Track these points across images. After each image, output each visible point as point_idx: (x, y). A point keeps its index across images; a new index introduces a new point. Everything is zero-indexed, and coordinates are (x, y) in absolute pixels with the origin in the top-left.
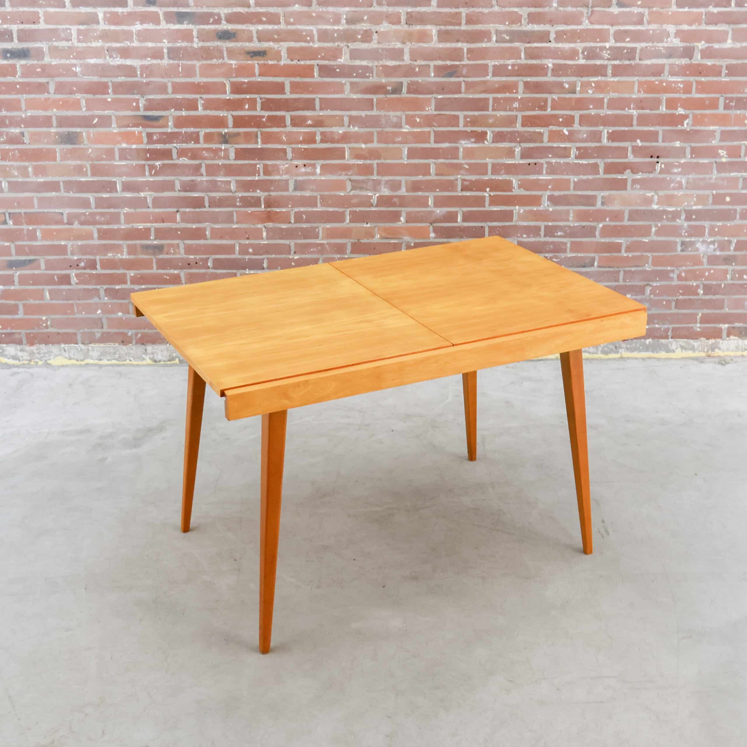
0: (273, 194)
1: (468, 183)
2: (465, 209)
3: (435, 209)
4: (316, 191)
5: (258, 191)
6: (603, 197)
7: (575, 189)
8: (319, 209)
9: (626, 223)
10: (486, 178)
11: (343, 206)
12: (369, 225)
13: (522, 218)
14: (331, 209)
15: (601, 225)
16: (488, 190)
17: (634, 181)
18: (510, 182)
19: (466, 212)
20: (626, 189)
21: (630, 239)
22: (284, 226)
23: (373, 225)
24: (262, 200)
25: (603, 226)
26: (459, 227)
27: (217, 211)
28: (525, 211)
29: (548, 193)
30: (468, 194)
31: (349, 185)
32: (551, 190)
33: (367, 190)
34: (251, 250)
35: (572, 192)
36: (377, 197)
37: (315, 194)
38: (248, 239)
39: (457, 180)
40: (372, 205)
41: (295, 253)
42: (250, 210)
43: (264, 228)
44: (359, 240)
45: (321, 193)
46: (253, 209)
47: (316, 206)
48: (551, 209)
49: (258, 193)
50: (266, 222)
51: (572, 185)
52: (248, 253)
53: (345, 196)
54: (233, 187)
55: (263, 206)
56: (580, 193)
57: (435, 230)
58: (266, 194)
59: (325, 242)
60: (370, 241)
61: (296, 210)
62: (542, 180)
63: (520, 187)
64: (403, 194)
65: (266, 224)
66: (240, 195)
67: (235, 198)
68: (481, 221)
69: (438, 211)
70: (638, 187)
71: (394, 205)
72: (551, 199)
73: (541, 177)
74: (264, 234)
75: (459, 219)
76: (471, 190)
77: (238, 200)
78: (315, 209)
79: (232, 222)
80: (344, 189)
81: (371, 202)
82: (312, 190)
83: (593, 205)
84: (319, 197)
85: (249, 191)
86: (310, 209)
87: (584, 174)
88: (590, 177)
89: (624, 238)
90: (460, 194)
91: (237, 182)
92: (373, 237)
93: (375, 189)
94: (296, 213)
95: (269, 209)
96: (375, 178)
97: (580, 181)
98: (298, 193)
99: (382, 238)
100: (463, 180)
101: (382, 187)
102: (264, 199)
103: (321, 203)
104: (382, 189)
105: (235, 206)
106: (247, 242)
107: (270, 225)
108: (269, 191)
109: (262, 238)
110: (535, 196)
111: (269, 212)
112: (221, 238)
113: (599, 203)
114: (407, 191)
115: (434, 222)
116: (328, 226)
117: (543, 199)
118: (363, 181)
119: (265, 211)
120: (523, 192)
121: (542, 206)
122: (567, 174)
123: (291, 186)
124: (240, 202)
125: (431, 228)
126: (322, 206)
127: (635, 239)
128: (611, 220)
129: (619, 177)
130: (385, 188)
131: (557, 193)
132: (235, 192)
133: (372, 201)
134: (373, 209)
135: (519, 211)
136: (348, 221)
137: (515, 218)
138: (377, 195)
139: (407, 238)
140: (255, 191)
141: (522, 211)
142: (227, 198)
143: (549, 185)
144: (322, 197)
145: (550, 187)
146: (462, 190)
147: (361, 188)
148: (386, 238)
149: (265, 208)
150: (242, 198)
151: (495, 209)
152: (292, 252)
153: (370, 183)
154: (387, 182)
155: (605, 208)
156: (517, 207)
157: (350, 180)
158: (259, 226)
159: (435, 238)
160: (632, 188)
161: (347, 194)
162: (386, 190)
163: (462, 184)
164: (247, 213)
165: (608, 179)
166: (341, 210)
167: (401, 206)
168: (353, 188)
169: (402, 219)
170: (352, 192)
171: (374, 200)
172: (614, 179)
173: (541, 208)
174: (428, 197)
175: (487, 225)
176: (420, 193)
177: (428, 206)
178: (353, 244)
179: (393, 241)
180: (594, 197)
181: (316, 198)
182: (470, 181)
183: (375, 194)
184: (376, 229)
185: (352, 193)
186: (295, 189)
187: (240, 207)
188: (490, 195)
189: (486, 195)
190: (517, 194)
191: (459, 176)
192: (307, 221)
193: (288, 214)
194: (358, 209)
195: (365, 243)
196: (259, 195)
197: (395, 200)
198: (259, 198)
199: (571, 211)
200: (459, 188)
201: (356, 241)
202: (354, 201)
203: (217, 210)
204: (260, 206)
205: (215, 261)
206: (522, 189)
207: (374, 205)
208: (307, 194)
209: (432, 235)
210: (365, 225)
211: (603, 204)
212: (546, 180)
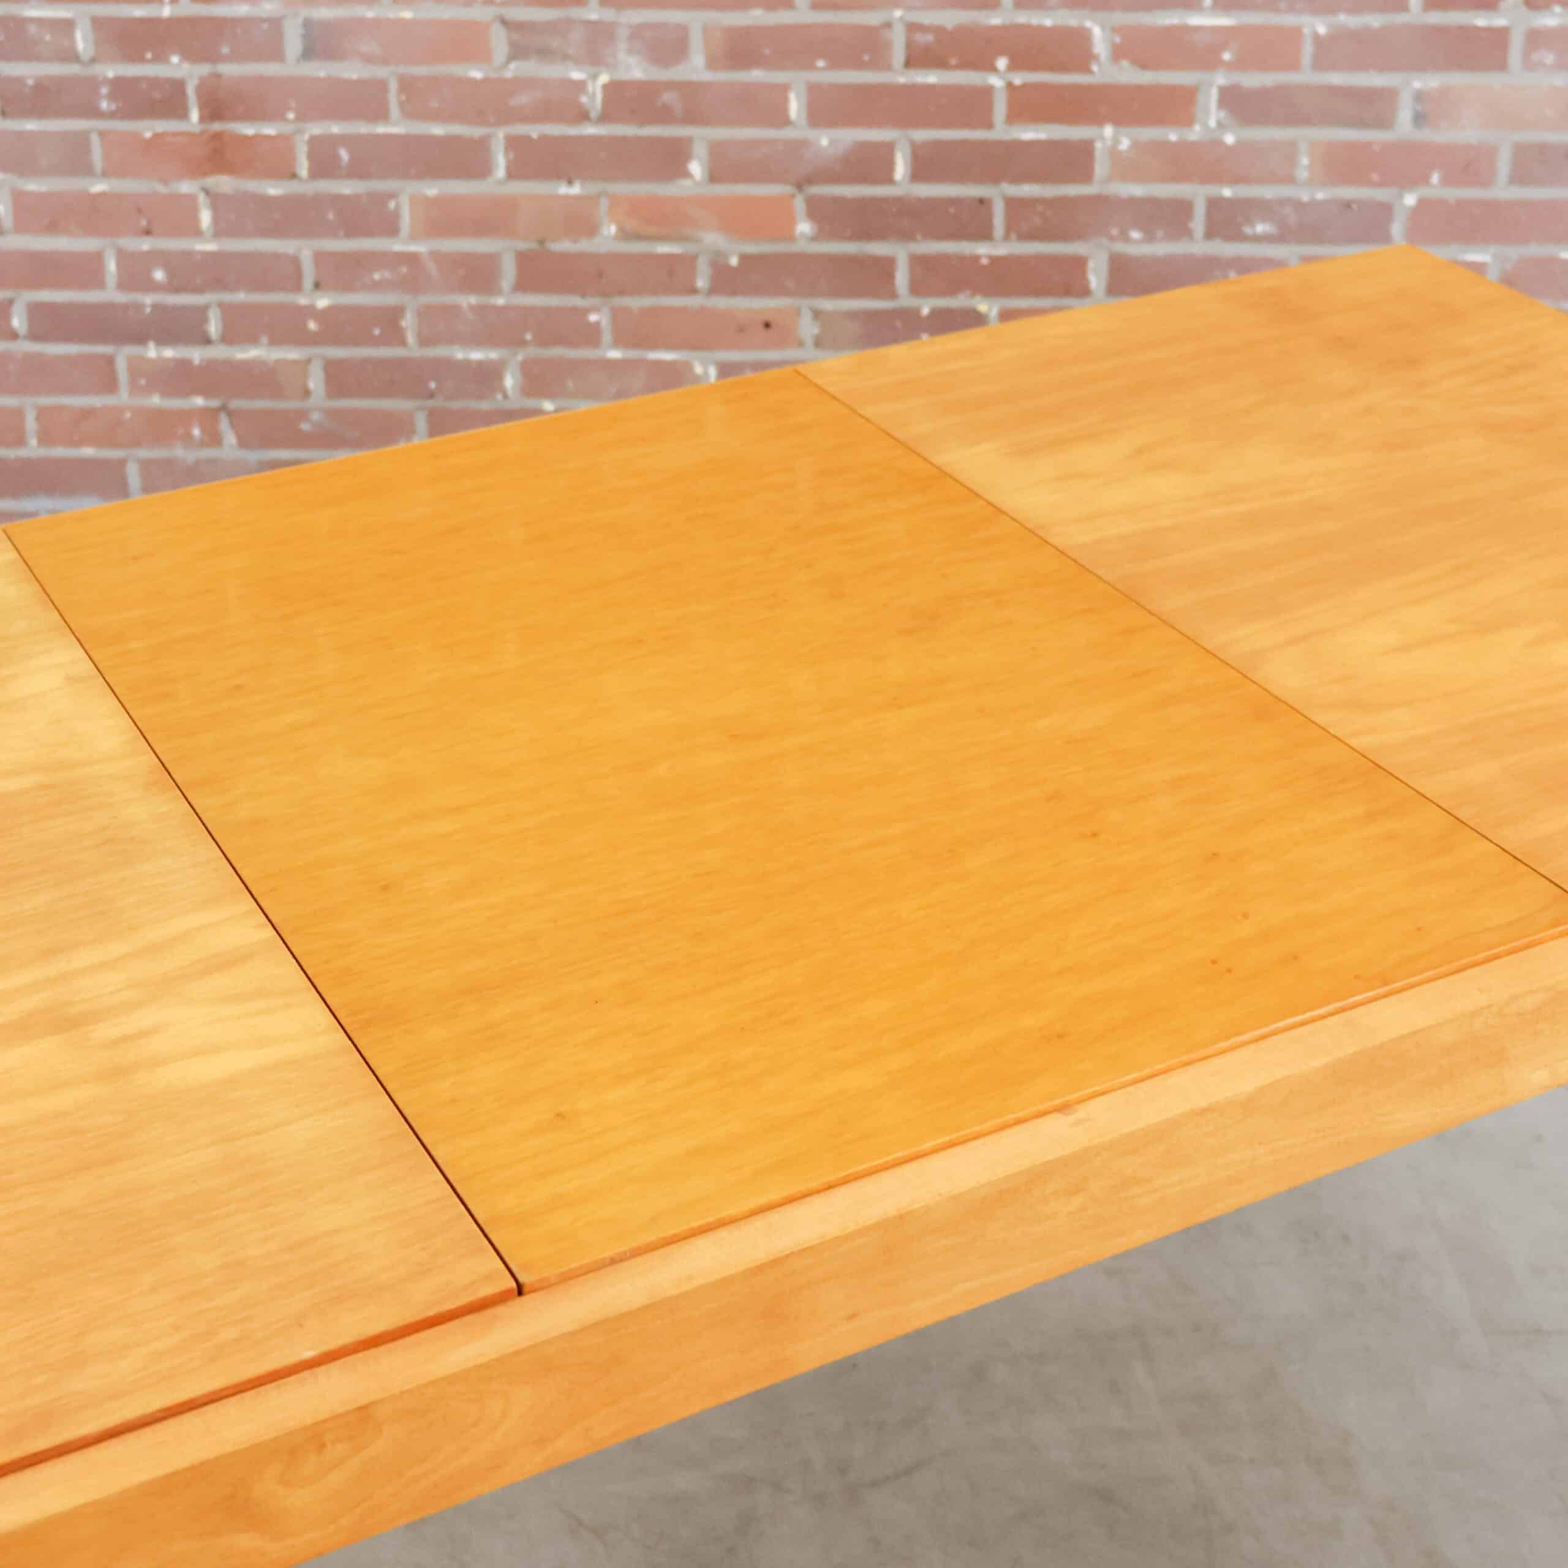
0: (230, 70)
1: (930, 38)
2: (922, 135)
3: (811, 134)
4: (385, 61)
5: (175, 59)
6: (1419, 96)
7: (1319, 64)
8: (395, 127)
9: (1503, 190)
10: (995, 20)
11: (479, 117)
12: (576, 190)
13: (1125, 168)
14: (438, 130)
15: (1410, 200)
16: (1002, 63)
17: (1536, 39)
18: (1082, 37)
19: (926, 144)
20: (1502, 66)
21: (1515, 252)
22: (273, 189)
23: (593, 188)
24: (191, 91)
25: (1422, 203)
26: (898, 200)
27: (31, 132)
28: (1135, 144)
29: (1221, 79)
30: (931, 78)
31: (499, 42)
32: (1231, 66)
33: (566, 57)
34: (159, 275)
35: (1305, 76)
36: (606, 87)
37: (381, 72)
38: (148, 232)
39: (888, 25)
40: (583, 116)
41: (317, 286)
42: (148, 129)
43: (202, 198)
44: (541, 242)
45: (403, 69)
46: (162, 126)
47: (382, 115)
48: (1229, 139)
49: (176, 66)
50: (205, 174)
51: (1308, 49)
52: (152, 287)
53: (485, 80)
54: (82, 41)
55: (195, 115)
56: (1336, 79)
57: (817, 210)
58: (204, 69)
59: (419, 248)
60: (584, 245)
61: (316, 129)
62: (1198, 29)
63: (1118, 53)
64: (695, 77)
65: (211, 181)
66: (111, 74)
67: (93, 84)
68: (979, 180)
69: (824, 142)
70: (1550, 58)
71: (664, 116)
72: (1231, 98)
73: (1195, 20)
74: (206, 218)
75: (900, 170)
76: (940, 63)
77: (104, 91)
78: (381, 129)
79: (88, 171)
80: (482, 55)
81: (580, 106)
82: (368, 59)
83: (1385, 122)
84: (393, 86)
85: (140, 59)
86: (362, 128)
87: (1351, 11)
88: (1375, 21)
89: (1493, 249)
90: (902, 80)
91: (98, 23)
92: (592, 230)
93: (595, 58)
94: (314, 141)
95: (217, 126)
96: (594, 16)
97: (1338, 36)
98: (319, 70)
99: (625, 235)
100: (913, 28)
101: (622, 46)
102: (199, 89)
103: (401, 104)
104: (622, 56)
105: (96, 113)
106: (145, 245)
107: (224, 183)
108: (212, 57)
109: (197, 233)
110: (1172, 91)
111: (217, 136)
112: (53, 227)
113: (1404, 116)
114: (712, 64)
115: (810, 180)
116: (432, 189)
117: (1201, 99)
118: (551, 27)
119: (202, 133)
120: (1128, 75)
121: (1197, 128)
122: (1291, 9)
123: (293, 44)
124: (112, 97)
125: (799, 204)
126: (408, 113)
127: (1535, 250)
128: (1446, 181)
129: (1481, 20)
130: (630, 52)
131: (1253, 80)
132: (93, 60)
133: (584, 99)
134: (590, 130)
135: (1116, 141)
136: (500, 172)
137: (1101, 168)
138: (604, 78)
139: (713, 239)
140: (160, 58)
141: (1125, 144)
142: (60, 84)
143: (1223, 47)
144: (407, 85)
145: (1227, 56)
146: (909, 64)
147: (545, 53)
148: (639, 237)
149: (202, 119)
150: (120, 86)
151: (1029, 134)
152: (308, 283)
153: (577, 35)
154: (637, 32)
155: (1426, 135)
156: (1108, 131)
157: (504, 22)
158: (186, 187)
159: (814, 239)
160: (1528, 65)
161: (493, 75)
162: (632, 60)
163: (909, 45)
164: (136, 136)
165: (1440, 30)
166: (476, 132)
167: (692, 117)
168: (517, 52)
169: (696, 168)
170: (513, 66)
171: (594, 97)
172: (1462, 29)
173: (1195, 133)
174: (784, 89)
175: (998, 194)
176: (757, 75)
177: (786, 122)
178: (523, 259)
179: (663, 249)
180: (1389, 96)
181: (382, 86)
182: (939, 30)
183: (595, 77)
184: (604, 204)
185: (513, 70)
186: (309, 53)
187: (112, 115)
188: (1010, 86)
189: (996, 81)
190: (1107, 80)
191: (898, 13)
192: (356, 171)
193: (285, 142)
194: (534, 131)
195: (565, 256)
196: (177, 74)
197: (668, 97)
198: (178, 86)
199: (1303, 147)
200: (899, 55)
201: (533, 245)
202: (522, 99)
203: (31, 125)
204: (184, 115)
205: (35, 311)
206: (1125, 63)
207: (594, 114)
208: (351, 71)
209: (804, 227)
210: (563, 190)
211: (1419, 119)
212: (1215, 30)
